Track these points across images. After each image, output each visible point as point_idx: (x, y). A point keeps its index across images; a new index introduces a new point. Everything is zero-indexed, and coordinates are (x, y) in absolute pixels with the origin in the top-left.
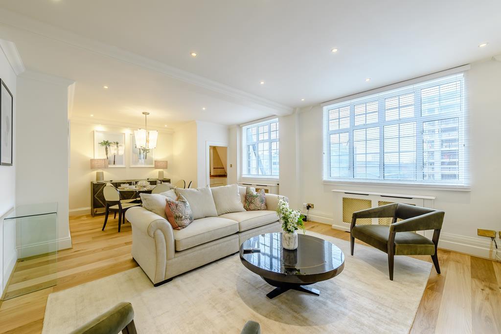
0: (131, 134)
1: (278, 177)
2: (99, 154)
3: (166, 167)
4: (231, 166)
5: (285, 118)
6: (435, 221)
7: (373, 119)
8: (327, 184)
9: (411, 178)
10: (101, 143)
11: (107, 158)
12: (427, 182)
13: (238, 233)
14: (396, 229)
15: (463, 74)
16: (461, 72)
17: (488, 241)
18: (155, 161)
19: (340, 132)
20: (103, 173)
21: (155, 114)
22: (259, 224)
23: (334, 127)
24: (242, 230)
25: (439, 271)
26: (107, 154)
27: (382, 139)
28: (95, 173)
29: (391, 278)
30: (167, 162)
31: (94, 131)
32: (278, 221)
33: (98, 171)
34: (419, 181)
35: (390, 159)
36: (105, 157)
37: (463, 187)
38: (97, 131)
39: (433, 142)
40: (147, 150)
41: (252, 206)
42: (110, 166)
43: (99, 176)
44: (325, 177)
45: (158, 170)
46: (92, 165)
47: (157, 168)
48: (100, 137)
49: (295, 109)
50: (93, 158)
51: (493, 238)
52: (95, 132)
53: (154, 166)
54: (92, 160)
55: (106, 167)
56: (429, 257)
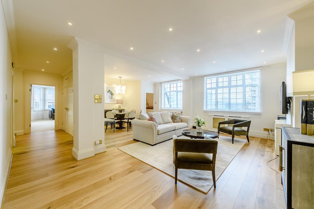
1: (182, 109)
3: (122, 103)
4: (156, 103)
5: (186, 81)
6: (248, 124)
7: (226, 84)
8: (205, 112)
9: (240, 109)
12: (247, 111)
13: (174, 130)
14: (234, 126)
15: (259, 70)
16: (259, 69)
17: (267, 132)
18: (117, 100)
19: (211, 89)
21: (125, 77)
22: (181, 127)
23: (209, 86)
24: (176, 129)
25: (249, 142)
27: (230, 93)
29: (233, 143)
30: (122, 100)
32: (187, 127)
34: (244, 111)
35: (233, 101)
37: (259, 113)
39: (255, 91)
40: (112, 94)
41: (176, 121)
44: (205, 109)
47: (118, 104)
49: (191, 77)
51: (268, 131)
53: (116, 103)
56: (246, 136)
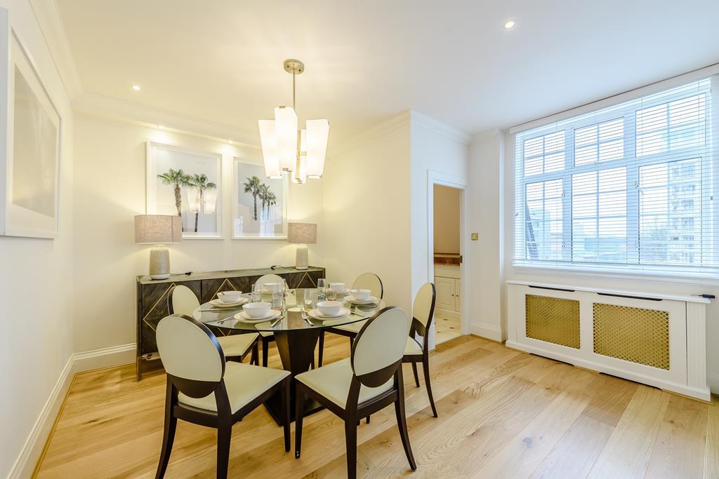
2: (158, 204)
3: (312, 240)
10: (164, 176)
11: (180, 214)
18: (290, 225)
20: (167, 253)
26: (178, 204)
28: (146, 253)
30: (315, 226)
31: (146, 144)
33: (154, 249)
36: (174, 212)
38: (153, 144)
40: (270, 198)
42: (185, 236)
43: (157, 261)
45: (294, 247)
46: (140, 231)
47: (295, 242)
48: (162, 161)
50: (143, 213)
52: (149, 146)
53: (286, 237)
54: (138, 218)
55: (174, 238)
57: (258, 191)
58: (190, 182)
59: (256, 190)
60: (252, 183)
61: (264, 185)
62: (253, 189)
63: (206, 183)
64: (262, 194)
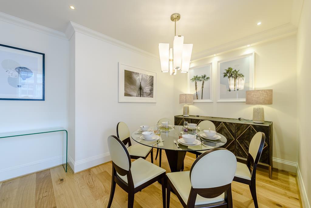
0: (218, 62)
10: (192, 79)
11: (197, 93)
18: (247, 92)
26: (196, 89)
33: (184, 106)
42: (198, 101)
43: (185, 110)
48: (191, 74)
54: (181, 95)
57: (232, 74)
58: (200, 79)
59: (230, 74)
60: (228, 72)
61: (235, 71)
62: (228, 75)
63: (206, 78)
64: (234, 76)
